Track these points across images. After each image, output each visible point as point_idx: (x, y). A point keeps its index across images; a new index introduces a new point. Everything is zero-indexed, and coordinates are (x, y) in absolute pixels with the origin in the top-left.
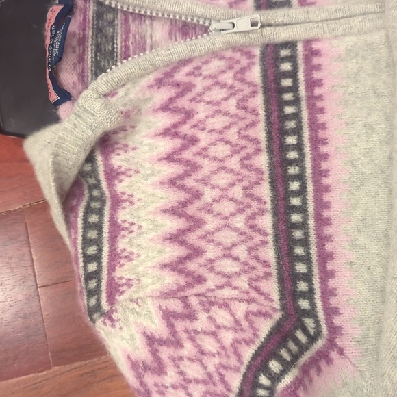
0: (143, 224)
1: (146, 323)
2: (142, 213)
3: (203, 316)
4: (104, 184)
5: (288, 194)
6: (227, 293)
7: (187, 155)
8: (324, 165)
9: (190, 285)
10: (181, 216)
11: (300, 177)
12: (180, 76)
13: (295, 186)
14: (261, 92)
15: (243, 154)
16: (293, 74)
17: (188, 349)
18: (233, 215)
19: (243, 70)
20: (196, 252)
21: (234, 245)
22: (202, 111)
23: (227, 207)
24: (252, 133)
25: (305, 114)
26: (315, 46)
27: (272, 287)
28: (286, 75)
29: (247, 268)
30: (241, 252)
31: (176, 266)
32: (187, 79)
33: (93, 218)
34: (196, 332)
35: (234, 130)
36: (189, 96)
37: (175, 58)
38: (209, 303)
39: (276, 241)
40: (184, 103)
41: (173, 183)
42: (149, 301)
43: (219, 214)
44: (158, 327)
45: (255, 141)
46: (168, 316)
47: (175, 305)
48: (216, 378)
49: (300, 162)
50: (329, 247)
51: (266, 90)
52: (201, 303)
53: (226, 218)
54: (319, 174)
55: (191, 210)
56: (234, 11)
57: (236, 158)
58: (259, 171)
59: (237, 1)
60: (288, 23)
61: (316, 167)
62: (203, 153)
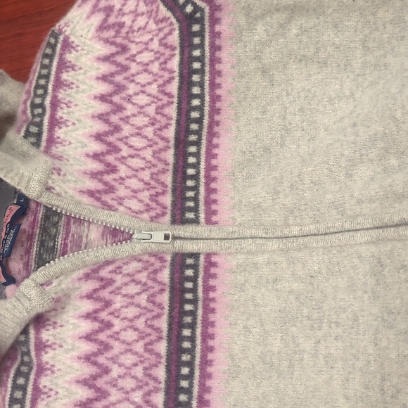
0: (60, 391)
2: (60, 382)
4: (33, 353)
5: (180, 377)
7: (102, 337)
8: (210, 356)
10: (91, 387)
11: (190, 364)
12: (104, 273)
13: (185, 371)
14: (168, 290)
15: (147, 340)
16: (194, 279)
18: (133, 390)
19: (155, 272)
22: (118, 302)
23: (129, 383)
24: (156, 323)
25: (200, 312)
26: (214, 259)
28: (188, 279)
32: (109, 276)
33: (21, 381)
35: (142, 320)
36: (110, 289)
37: (102, 259)
40: (105, 294)
41: (88, 358)
43: (122, 389)
45: (158, 330)
49: (191, 351)
51: (173, 289)
53: (127, 393)
54: (206, 363)
55: (100, 383)
56: (153, 225)
57: (141, 343)
58: (158, 355)
59: (157, 216)
60: (195, 239)
61: (204, 357)
62: (115, 337)
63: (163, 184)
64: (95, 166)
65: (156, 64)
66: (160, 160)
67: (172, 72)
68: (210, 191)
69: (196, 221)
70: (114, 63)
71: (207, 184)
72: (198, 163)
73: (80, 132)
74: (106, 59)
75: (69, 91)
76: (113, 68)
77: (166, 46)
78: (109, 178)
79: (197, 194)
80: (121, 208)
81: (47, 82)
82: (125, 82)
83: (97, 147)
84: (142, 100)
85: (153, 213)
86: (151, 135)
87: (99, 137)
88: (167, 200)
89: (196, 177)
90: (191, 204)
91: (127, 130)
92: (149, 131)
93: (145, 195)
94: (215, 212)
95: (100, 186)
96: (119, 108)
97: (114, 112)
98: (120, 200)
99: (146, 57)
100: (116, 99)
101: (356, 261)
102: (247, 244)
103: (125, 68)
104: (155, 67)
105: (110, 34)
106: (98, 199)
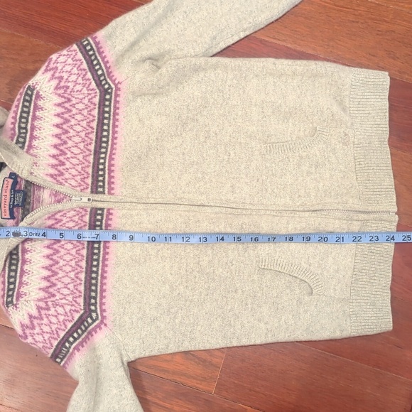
0: (34, 272)
1: (30, 310)
2: (34, 267)
3: (53, 309)
4: (20, 254)
5: (92, 266)
6: (64, 301)
7: (55, 246)
8: (107, 257)
9: (49, 297)
10: (49, 270)
11: (97, 260)
12: (58, 216)
13: (95, 263)
14: (88, 225)
15: (77, 248)
16: (101, 221)
17: (45, 321)
18: (70, 272)
19: (82, 216)
20: (54, 285)
21: (69, 284)
23: (68, 269)
26: (111, 211)
27: (81, 301)
28: (98, 220)
29: (73, 292)
30: (71, 286)
31: (45, 290)
32: (60, 218)
33: (13, 267)
34: (49, 315)
36: (60, 224)
37: (57, 210)
38: (55, 305)
39: (85, 283)
40: (58, 226)
41: (48, 257)
42: (32, 302)
43: (65, 271)
44: (35, 312)
45: (83, 244)
46: (39, 308)
47: (42, 304)
48: (55, 332)
49: (98, 254)
50: (104, 287)
51: (90, 225)
52: (53, 304)
53: (67, 273)
54: (105, 259)
55: (54, 268)
56: (82, 194)
57: (74, 250)
58: (82, 256)
59: (84, 189)
60: (102, 201)
61: (104, 257)
62: (62, 247)
63: (87, 173)
64: (54, 162)
65: (86, 111)
66: (86, 161)
67: (94, 117)
68: (111, 177)
69: (103, 193)
70: (64, 107)
71: (109, 174)
72: (105, 162)
73: (46, 143)
74: (59, 105)
75: (40, 122)
76: (63, 110)
77: (92, 103)
78: (60, 168)
79: (104, 179)
80: (66, 184)
81: (28, 116)
82: (69, 118)
83: (55, 152)
84: (78, 128)
85: (82, 188)
86: (82, 148)
87: (55, 146)
88: (89, 181)
89: (103, 170)
90: (101, 184)
91: (70, 143)
92: (81, 145)
93: (78, 178)
94: (113, 189)
95: (56, 172)
96: (67, 132)
97: (64, 134)
98: (66, 180)
99: (80, 106)
100: (65, 126)
101: (178, 217)
102: (127, 205)
103: (70, 111)
104: (85, 112)
105: (61, 91)
106: (55, 179)
